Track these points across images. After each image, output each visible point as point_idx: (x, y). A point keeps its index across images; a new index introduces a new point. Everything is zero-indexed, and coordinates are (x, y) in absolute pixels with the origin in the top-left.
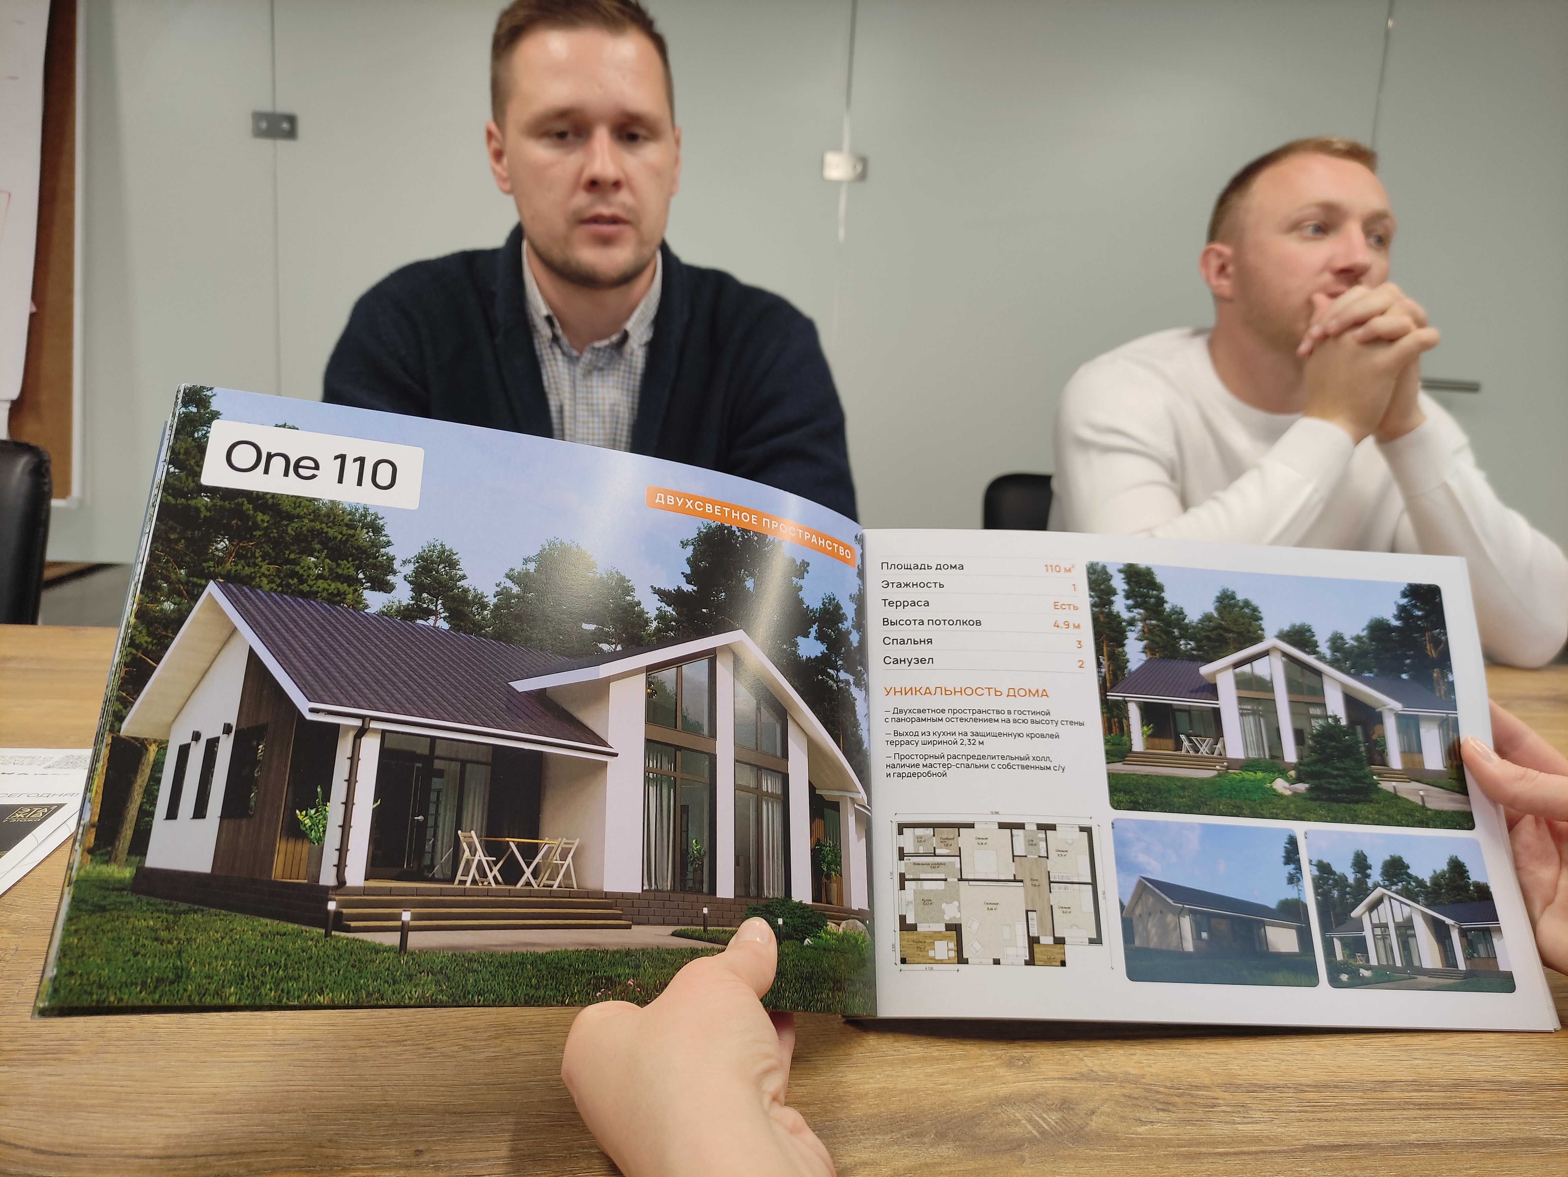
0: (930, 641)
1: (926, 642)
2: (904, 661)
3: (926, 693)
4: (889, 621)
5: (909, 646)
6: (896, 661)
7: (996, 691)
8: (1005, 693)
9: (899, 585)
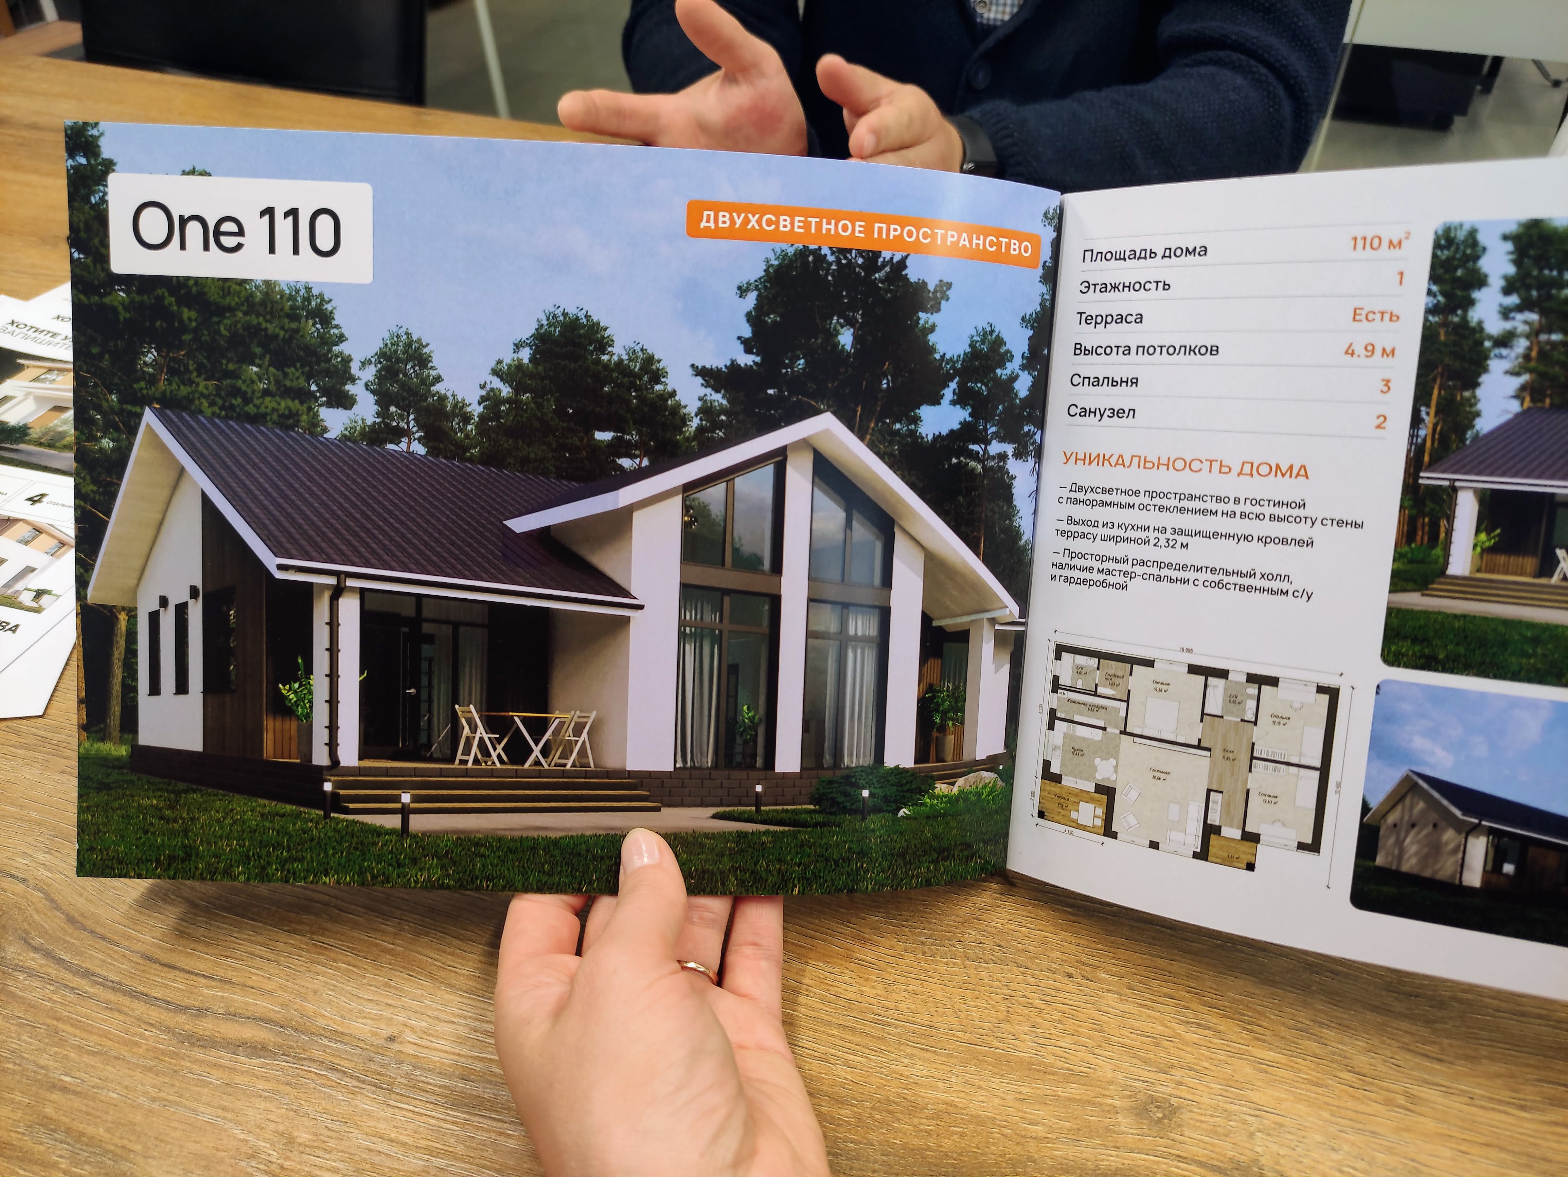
0: (1135, 382)
1: (1129, 383)
2: (1095, 413)
3: (1117, 464)
4: (1083, 349)
5: (1105, 389)
6: (1085, 412)
7: (1221, 466)
8: (1236, 469)
9: (1104, 288)
